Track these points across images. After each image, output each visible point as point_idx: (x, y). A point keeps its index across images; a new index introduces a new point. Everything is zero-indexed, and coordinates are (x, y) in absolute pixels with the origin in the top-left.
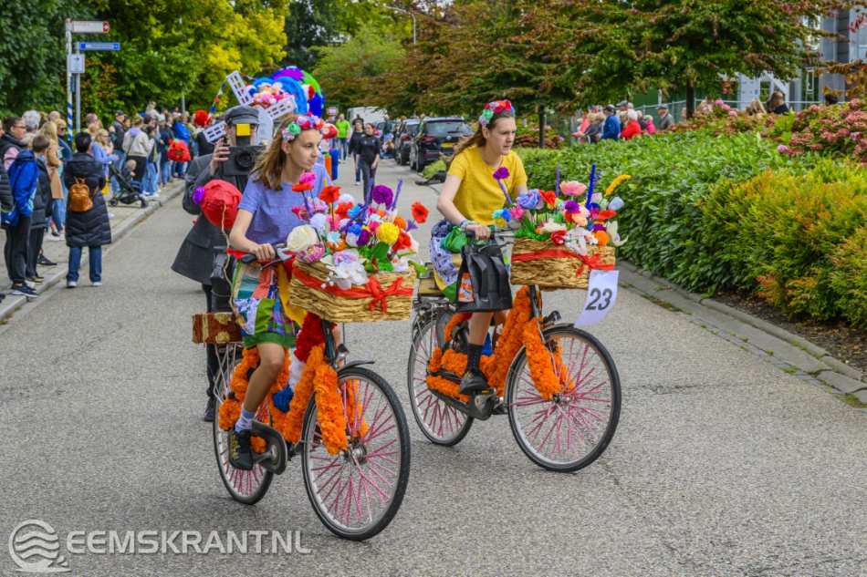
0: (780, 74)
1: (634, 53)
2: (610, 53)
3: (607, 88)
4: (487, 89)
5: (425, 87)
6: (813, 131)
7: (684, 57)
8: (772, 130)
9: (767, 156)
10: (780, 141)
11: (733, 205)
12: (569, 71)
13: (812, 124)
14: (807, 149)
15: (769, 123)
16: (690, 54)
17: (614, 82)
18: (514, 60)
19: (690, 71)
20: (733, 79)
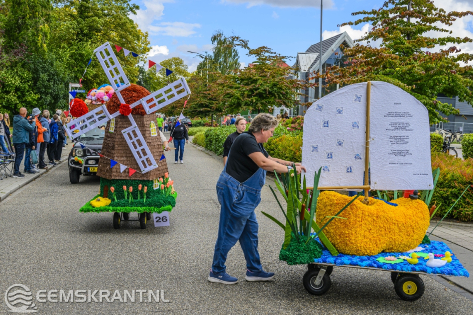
0: (287, 106)
1: (242, 99)
2: (234, 98)
3: (233, 109)
4: (196, 108)
5: (176, 107)
6: (298, 123)
7: (257, 100)
8: (285, 123)
9: (283, 131)
10: (288, 127)
11: (273, 145)
12: (221, 103)
13: (298, 121)
14: (296, 129)
15: (284, 121)
16: (259, 99)
17: (235, 107)
18: (204, 100)
19: (259, 104)
20: (272, 108)
